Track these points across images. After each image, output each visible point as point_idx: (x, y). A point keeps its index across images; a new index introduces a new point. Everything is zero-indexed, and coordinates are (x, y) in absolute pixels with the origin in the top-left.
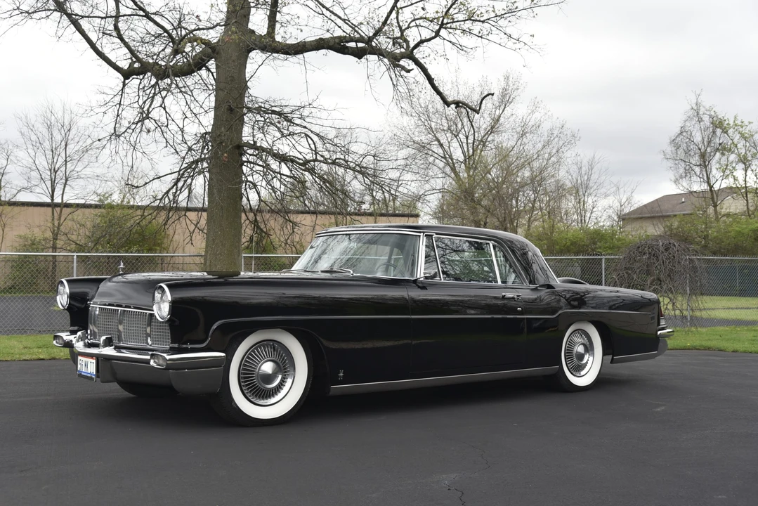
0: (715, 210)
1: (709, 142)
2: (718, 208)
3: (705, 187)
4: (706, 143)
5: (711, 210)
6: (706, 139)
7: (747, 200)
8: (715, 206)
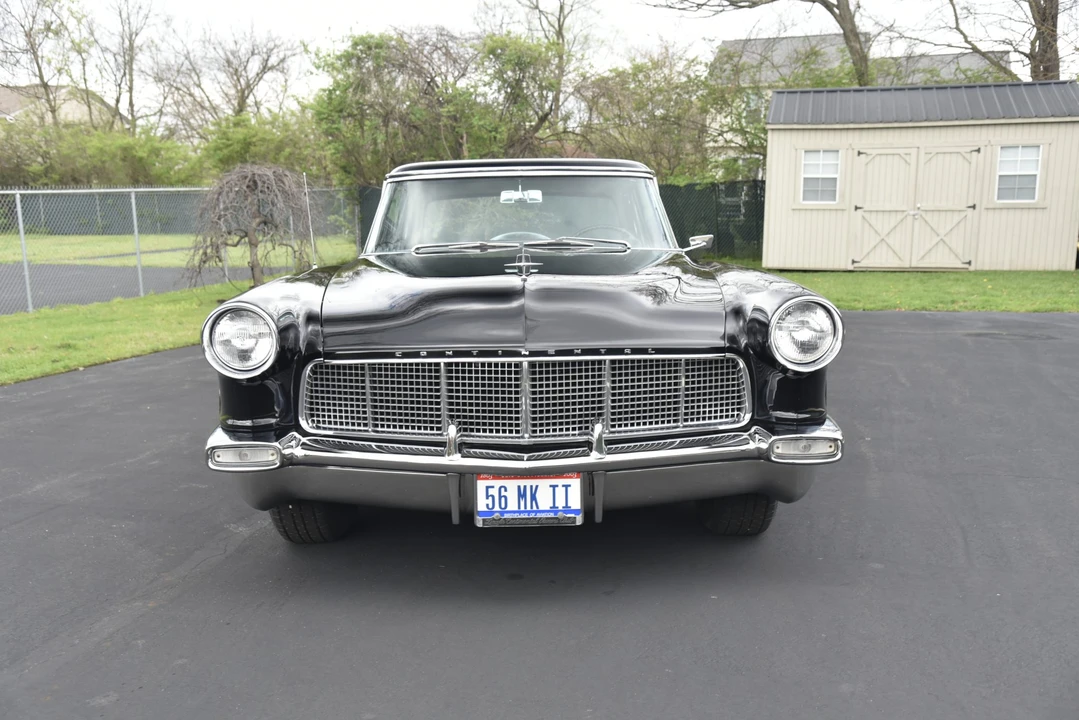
0: (54, 117)
1: (34, 17)
2: (57, 114)
3: (37, 81)
4: (31, 19)
5: (49, 117)
6: (30, 12)
7: (89, 107)
8: (53, 111)
